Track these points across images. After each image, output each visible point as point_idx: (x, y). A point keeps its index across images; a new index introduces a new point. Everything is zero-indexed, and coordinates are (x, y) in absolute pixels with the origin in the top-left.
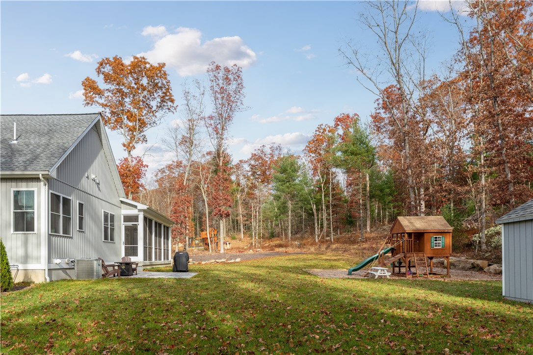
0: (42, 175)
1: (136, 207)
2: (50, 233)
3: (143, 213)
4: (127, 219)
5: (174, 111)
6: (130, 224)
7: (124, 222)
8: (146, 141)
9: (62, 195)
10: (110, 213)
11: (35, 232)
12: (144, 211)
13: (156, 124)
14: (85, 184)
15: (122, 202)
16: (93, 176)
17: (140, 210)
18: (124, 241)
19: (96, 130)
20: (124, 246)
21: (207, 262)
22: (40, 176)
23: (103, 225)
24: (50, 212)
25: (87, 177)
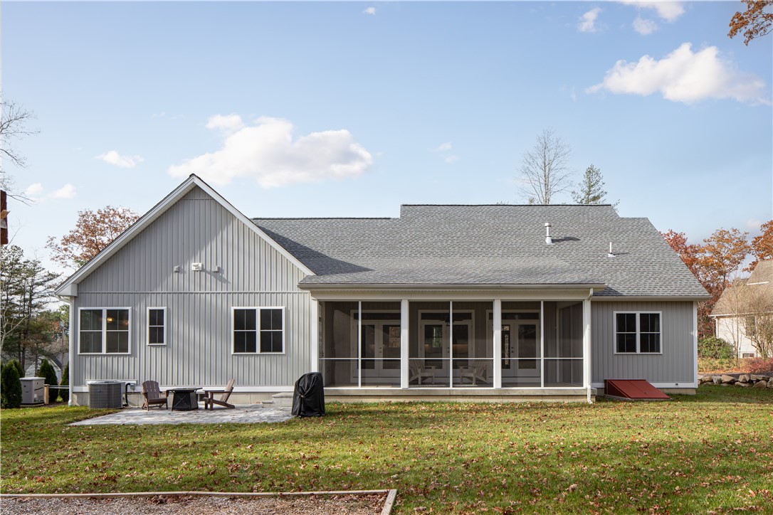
2: (79, 353)
10: (259, 308)
14: (167, 281)
24: (79, 331)
25: (176, 271)
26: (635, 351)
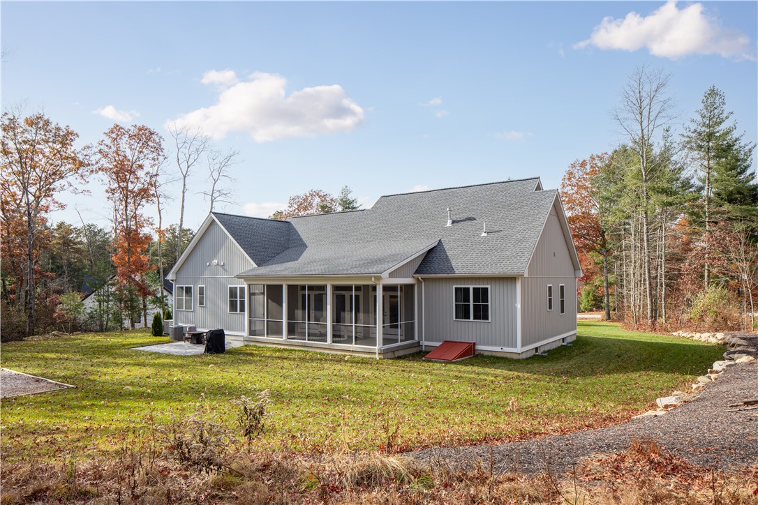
2: (176, 309)
9: (184, 286)
14: (205, 271)
16: (216, 262)
23: (229, 299)
24: (176, 298)
25: (208, 266)
26: (469, 318)
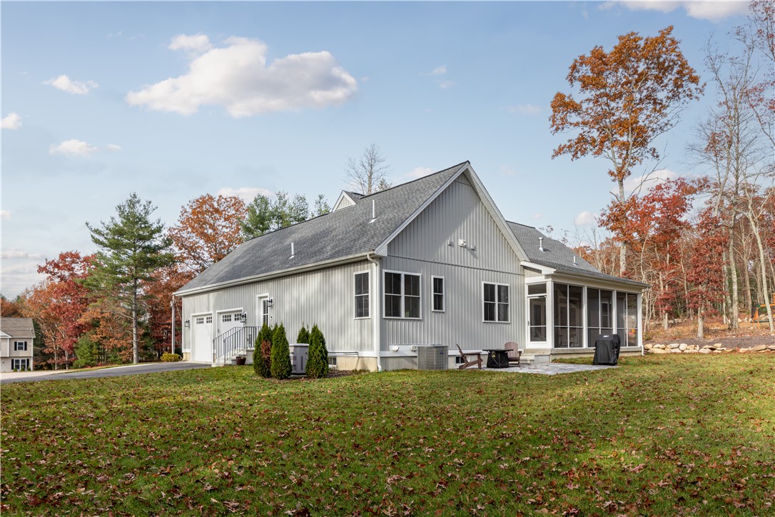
0: (370, 255)
1: (540, 271)
2: (384, 317)
3: (551, 279)
4: (533, 289)
5: (700, 95)
6: (536, 296)
7: (529, 294)
8: (657, 157)
9: (403, 273)
10: (497, 284)
11: (370, 317)
12: (552, 276)
13: (671, 125)
14: (444, 253)
15: (525, 267)
16: (461, 242)
17: (547, 276)
18: (529, 320)
19: (466, 182)
20: (529, 327)
21: (750, 349)
22: (368, 257)
23: (483, 302)
24: (384, 294)
25: (450, 245)
